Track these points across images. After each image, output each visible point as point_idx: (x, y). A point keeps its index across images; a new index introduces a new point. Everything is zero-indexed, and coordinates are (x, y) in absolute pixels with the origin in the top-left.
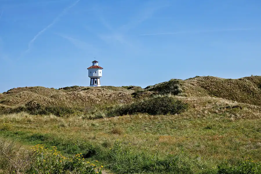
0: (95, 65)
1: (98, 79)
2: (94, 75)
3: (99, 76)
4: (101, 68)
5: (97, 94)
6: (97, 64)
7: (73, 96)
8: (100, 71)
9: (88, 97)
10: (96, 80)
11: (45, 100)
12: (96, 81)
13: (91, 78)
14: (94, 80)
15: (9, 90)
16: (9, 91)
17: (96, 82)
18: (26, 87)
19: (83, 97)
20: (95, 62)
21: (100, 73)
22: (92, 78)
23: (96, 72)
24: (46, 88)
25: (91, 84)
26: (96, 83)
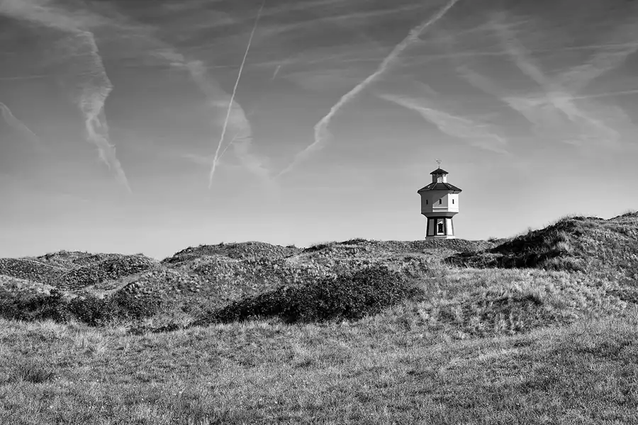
0: (439, 181)
1: (449, 221)
2: (437, 208)
3: (449, 211)
4: (456, 190)
5: (337, 262)
6: (445, 180)
7: (260, 267)
8: (451, 197)
9: (302, 270)
10: (441, 222)
11: (168, 280)
12: (440, 225)
13: (429, 218)
14: (436, 222)
15: (178, 253)
16: (177, 256)
17: (443, 228)
18: (221, 245)
19: (287, 272)
20: (439, 173)
21: (453, 203)
22: (432, 218)
23: (440, 201)
24: (274, 245)
25: (427, 235)
26: (441, 231)
